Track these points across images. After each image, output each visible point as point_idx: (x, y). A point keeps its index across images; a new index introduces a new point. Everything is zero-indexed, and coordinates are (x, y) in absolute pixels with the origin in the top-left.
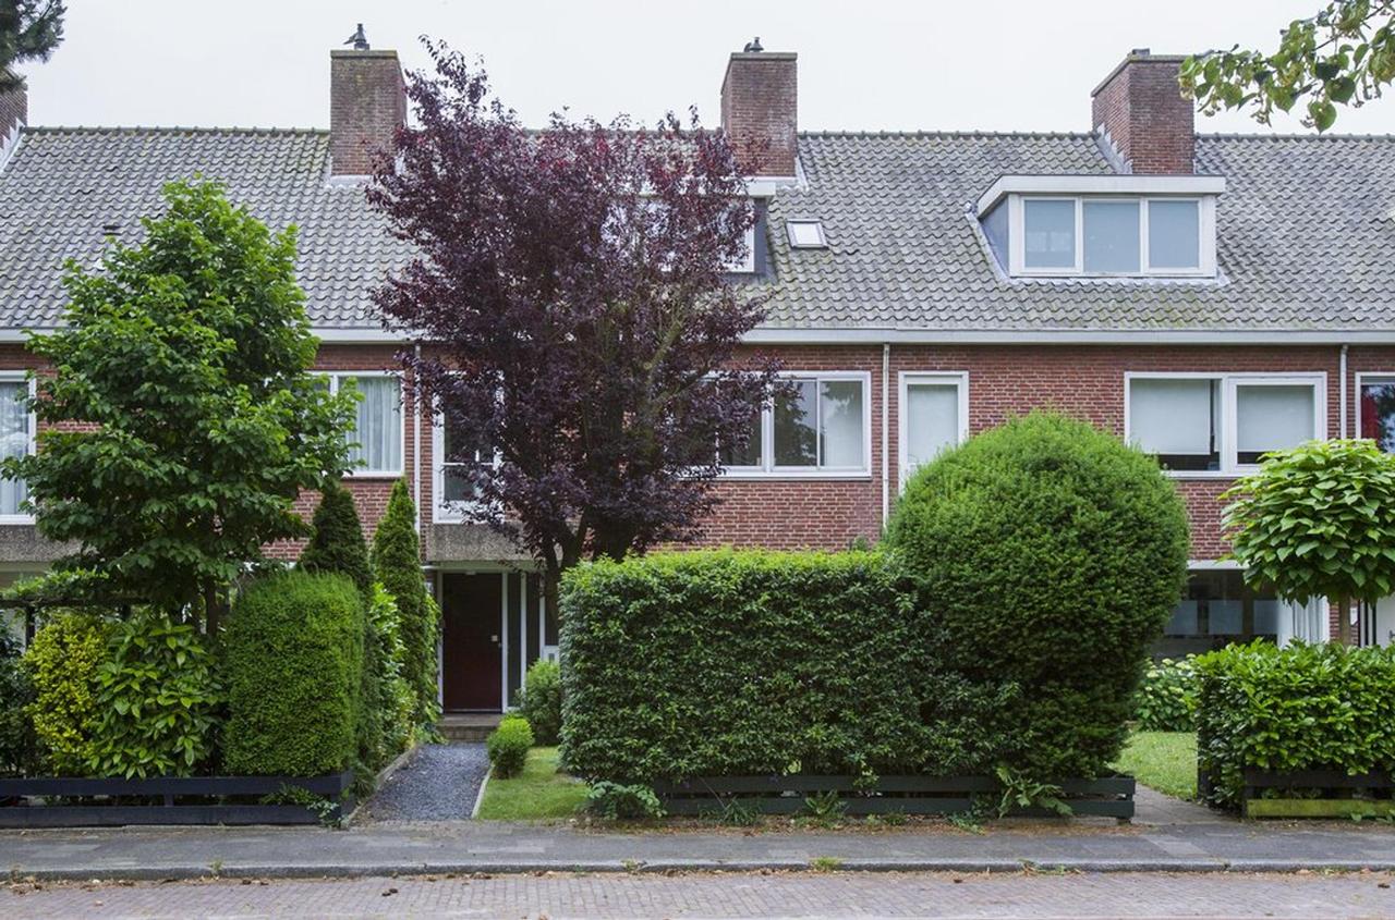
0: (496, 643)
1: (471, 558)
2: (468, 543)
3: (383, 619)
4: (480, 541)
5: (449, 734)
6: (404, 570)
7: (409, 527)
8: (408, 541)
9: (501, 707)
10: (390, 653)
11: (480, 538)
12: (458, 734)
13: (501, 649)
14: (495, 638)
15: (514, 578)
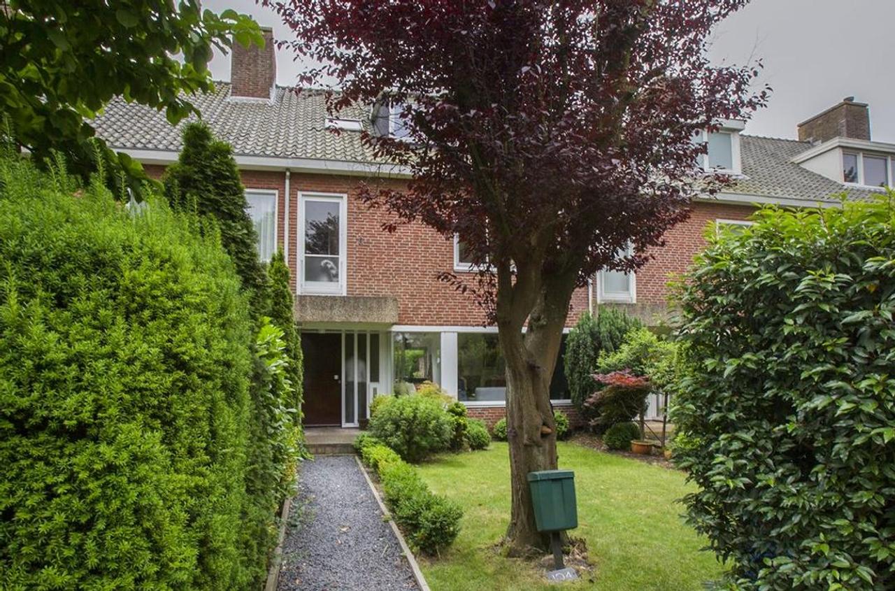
0: (337, 380)
1: (326, 320)
2: (323, 309)
3: (271, 356)
4: (331, 308)
5: (313, 450)
6: (281, 321)
7: (285, 287)
8: (284, 297)
9: (341, 423)
10: (278, 396)
11: (332, 305)
12: (320, 450)
13: (341, 384)
14: (336, 377)
15: (350, 337)
